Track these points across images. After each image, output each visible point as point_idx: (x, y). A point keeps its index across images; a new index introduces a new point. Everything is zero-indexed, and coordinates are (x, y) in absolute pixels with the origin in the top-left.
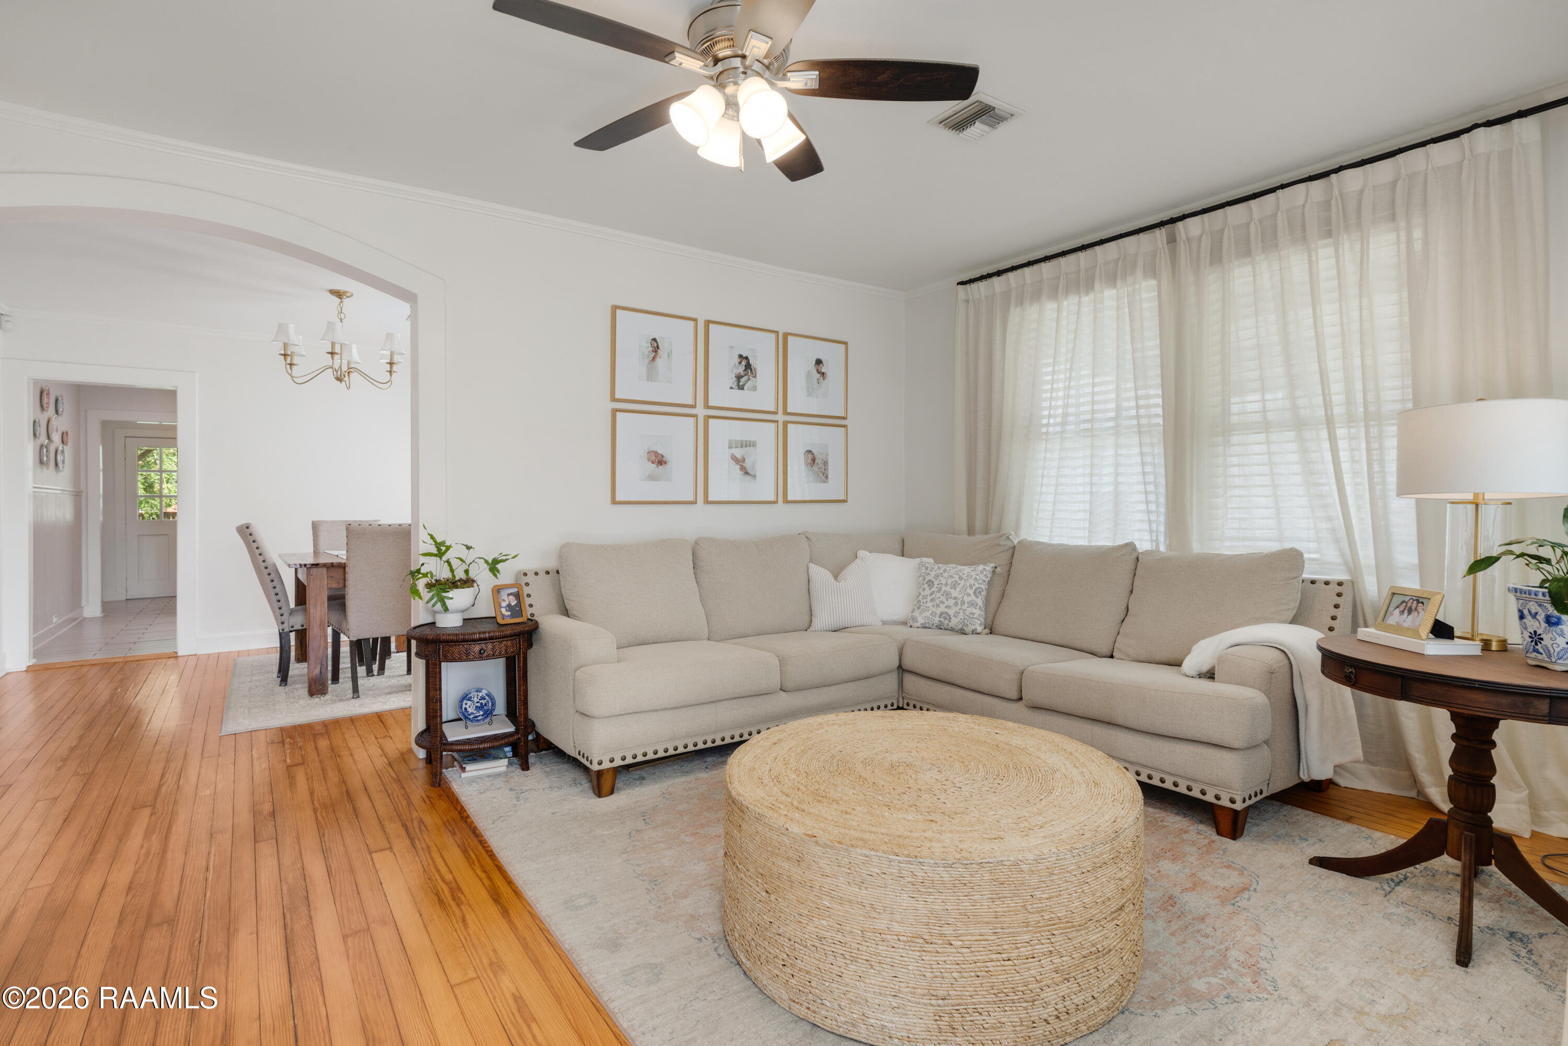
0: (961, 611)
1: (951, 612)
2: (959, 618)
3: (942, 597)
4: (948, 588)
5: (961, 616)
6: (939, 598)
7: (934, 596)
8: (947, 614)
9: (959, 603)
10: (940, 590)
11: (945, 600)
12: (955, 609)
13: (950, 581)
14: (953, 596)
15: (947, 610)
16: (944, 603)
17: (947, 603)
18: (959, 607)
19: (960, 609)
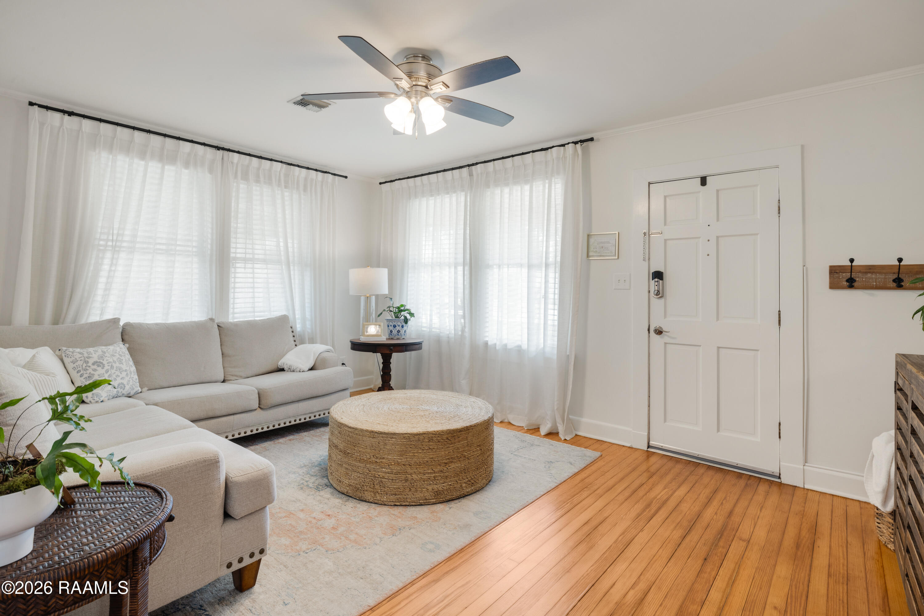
0: (131, 380)
1: (125, 382)
2: (130, 385)
3: (116, 372)
4: (117, 364)
5: (131, 383)
6: (114, 373)
7: (110, 372)
8: (122, 384)
9: (129, 374)
10: (112, 367)
11: (119, 374)
12: (127, 379)
13: (115, 359)
14: (124, 369)
15: (122, 381)
16: (119, 376)
17: (121, 376)
18: (129, 376)
19: (130, 378)
